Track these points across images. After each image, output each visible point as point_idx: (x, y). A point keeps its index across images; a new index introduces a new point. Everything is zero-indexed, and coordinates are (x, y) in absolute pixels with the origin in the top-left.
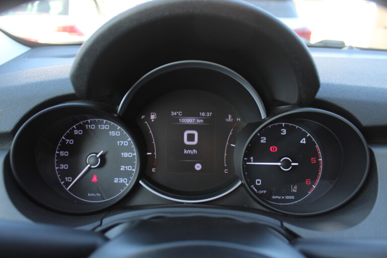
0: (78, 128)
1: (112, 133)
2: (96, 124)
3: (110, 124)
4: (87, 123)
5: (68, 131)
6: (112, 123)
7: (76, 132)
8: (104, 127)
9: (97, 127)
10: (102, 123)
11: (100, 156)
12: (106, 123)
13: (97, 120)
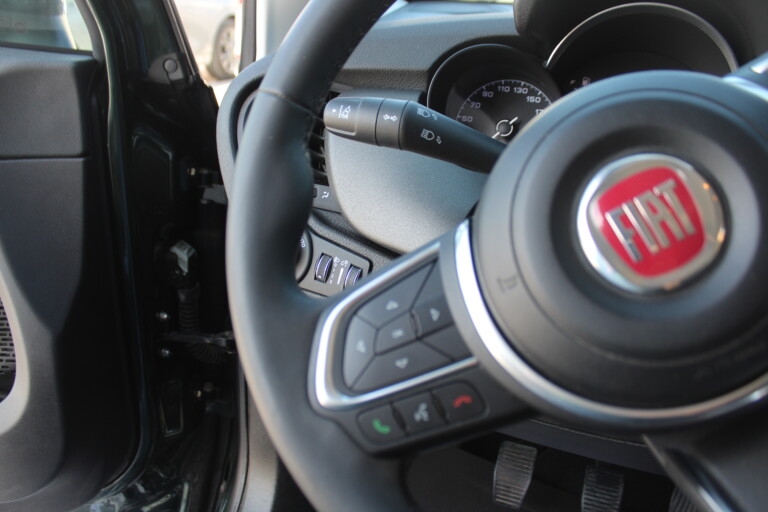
0: (488, 89)
1: (531, 99)
2: (512, 86)
3: (529, 87)
4: (500, 84)
5: (475, 92)
6: (532, 87)
7: (485, 94)
8: (521, 91)
9: (512, 90)
10: (519, 85)
11: (513, 124)
12: (524, 86)
13: (513, 81)
